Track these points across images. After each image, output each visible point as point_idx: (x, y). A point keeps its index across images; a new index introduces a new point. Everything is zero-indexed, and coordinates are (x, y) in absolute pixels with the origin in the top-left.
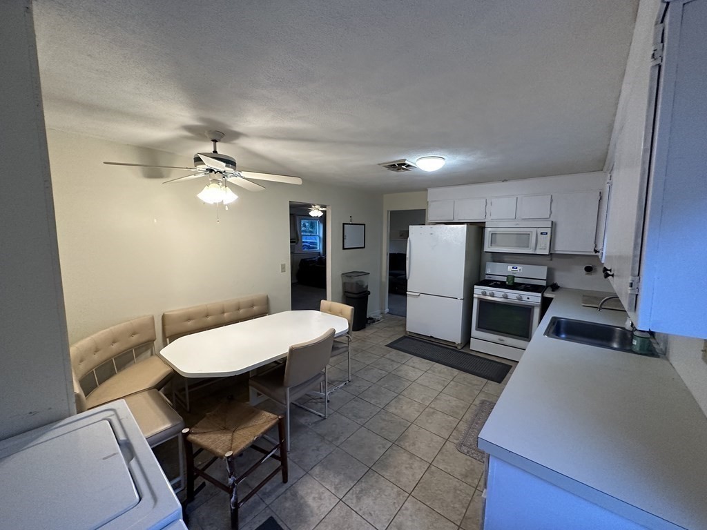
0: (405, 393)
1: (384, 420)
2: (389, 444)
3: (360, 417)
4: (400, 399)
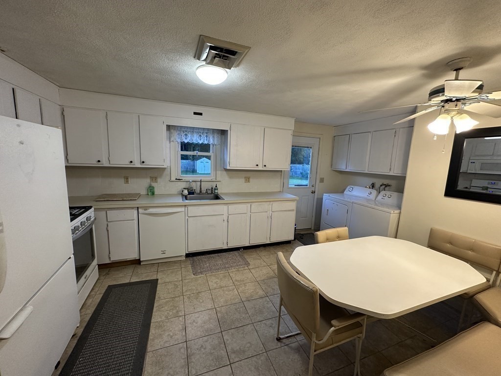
0: (237, 301)
4: (247, 298)
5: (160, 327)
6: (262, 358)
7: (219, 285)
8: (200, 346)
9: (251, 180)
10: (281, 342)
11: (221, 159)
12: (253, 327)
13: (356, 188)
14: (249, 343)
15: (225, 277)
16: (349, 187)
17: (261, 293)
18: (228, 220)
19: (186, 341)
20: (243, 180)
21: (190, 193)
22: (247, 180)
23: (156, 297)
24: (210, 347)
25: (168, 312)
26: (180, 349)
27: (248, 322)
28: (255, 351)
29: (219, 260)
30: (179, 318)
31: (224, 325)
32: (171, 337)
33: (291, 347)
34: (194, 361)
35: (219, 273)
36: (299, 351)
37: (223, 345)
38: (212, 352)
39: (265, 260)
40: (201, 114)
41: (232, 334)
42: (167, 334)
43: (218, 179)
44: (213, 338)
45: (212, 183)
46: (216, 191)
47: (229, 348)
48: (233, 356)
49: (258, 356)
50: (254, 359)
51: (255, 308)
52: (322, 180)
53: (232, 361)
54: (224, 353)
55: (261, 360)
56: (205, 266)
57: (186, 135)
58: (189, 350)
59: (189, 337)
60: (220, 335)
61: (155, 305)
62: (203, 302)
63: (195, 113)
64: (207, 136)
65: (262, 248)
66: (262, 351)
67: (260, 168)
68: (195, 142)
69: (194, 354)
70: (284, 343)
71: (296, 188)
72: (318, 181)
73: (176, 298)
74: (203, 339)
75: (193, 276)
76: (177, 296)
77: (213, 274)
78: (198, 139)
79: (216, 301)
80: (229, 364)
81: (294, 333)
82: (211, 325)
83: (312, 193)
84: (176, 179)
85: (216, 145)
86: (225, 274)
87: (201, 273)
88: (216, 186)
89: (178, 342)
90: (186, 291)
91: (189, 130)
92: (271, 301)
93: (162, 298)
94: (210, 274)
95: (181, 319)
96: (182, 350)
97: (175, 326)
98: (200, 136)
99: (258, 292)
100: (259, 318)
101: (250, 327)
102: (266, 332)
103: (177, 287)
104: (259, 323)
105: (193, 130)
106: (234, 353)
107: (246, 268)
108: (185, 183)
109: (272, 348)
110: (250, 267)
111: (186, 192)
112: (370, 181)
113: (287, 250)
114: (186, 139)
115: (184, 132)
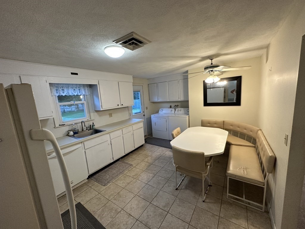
0: (144, 185)
1: (155, 170)
2: (153, 164)
3: (164, 170)
4: (147, 181)
5: (113, 225)
6: (178, 200)
7: (126, 183)
8: (147, 216)
9: (113, 115)
10: (178, 189)
11: (92, 105)
12: (162, 192)
13: (164, 109)
14: (167, 198)
15: (125, 177)
16: (160, 109)
17: (151, 175)
18: (111, 143)
19: (137, 220)
20: (108, 116)
21: (75, 133)
22: (111, 115)
23: (92, 213)
24: (152, 213)
25: (109, 214)
26: (138, 225)
27: (158, 191)
28: (172, 200)
29: (113, 171)
30: (120, 213)
31: (149, 200)
32: (126, 224)
33: (183, 189)
34: (151, 224)
35: (120, 177)
36: (187, 188)
37: (157, 208)
38: (155, 214)
39: (138, 159)
40: (77, 74)
41: (156, 200)
42: (122, 225)
43: (92, 119)
44: (150, 208)
45: (89, 122)
46: (94, 127)
47: (161, 207)
48: (166, 209)
49: (175, 201)
50: (175, 203)
51: (155, 183)
52: (147, 108)
53: (167, 211)
54: (161, 211)
55: (178, 201)
56: (107, 177)
57: (63, 90)
58: (143, 222)
59: (137, 217)
60: (151, 205)
61: (96, 217)
62: (126, 196)
63: (72, 74)
64: (79, 90)
65: (131, 154)
66: (175, 198)
67: (120, 107)
68: (71, 94)
69: (147, 222)
70: (180, 189)
71: (136, 115)
72: (145, 109)
73: (107, 205)
74: (145, 212)
75: (105, 187)
76: (106, 203)
77: (117, 179)
78: (73, 92)
79: (133, 191)
80: (167, 213)
81: (180, 183)
82: (142, 204)
83: (144, 116)
84: (60, 125)
85: (86, 95)
86: (124, 176)
87: (108, 182)
88: (93, 124)
89: (133, 223)
90: (109, 197)
91: (65, 86)
92: (159, 176)
93: (96, 210)
94: (115, 180)
95: (122, 212)
96: (140, 225)
97: (122, 218)
98: (75, 90)
99: (150, 175)
100: (161, 186)
101: (161, 193)
102: (169, 190)
103: (100, 198)
104: (163, 188)
105: (68, 86)
106: (165, 207)
107: (132, 167)
108: (68, 126)
109: (177, 194)
110: (134, 166)
111: (72, 133)
112: (169, 105)
113: (144, 150)
114: (63, 93)
115: (61, 88)
